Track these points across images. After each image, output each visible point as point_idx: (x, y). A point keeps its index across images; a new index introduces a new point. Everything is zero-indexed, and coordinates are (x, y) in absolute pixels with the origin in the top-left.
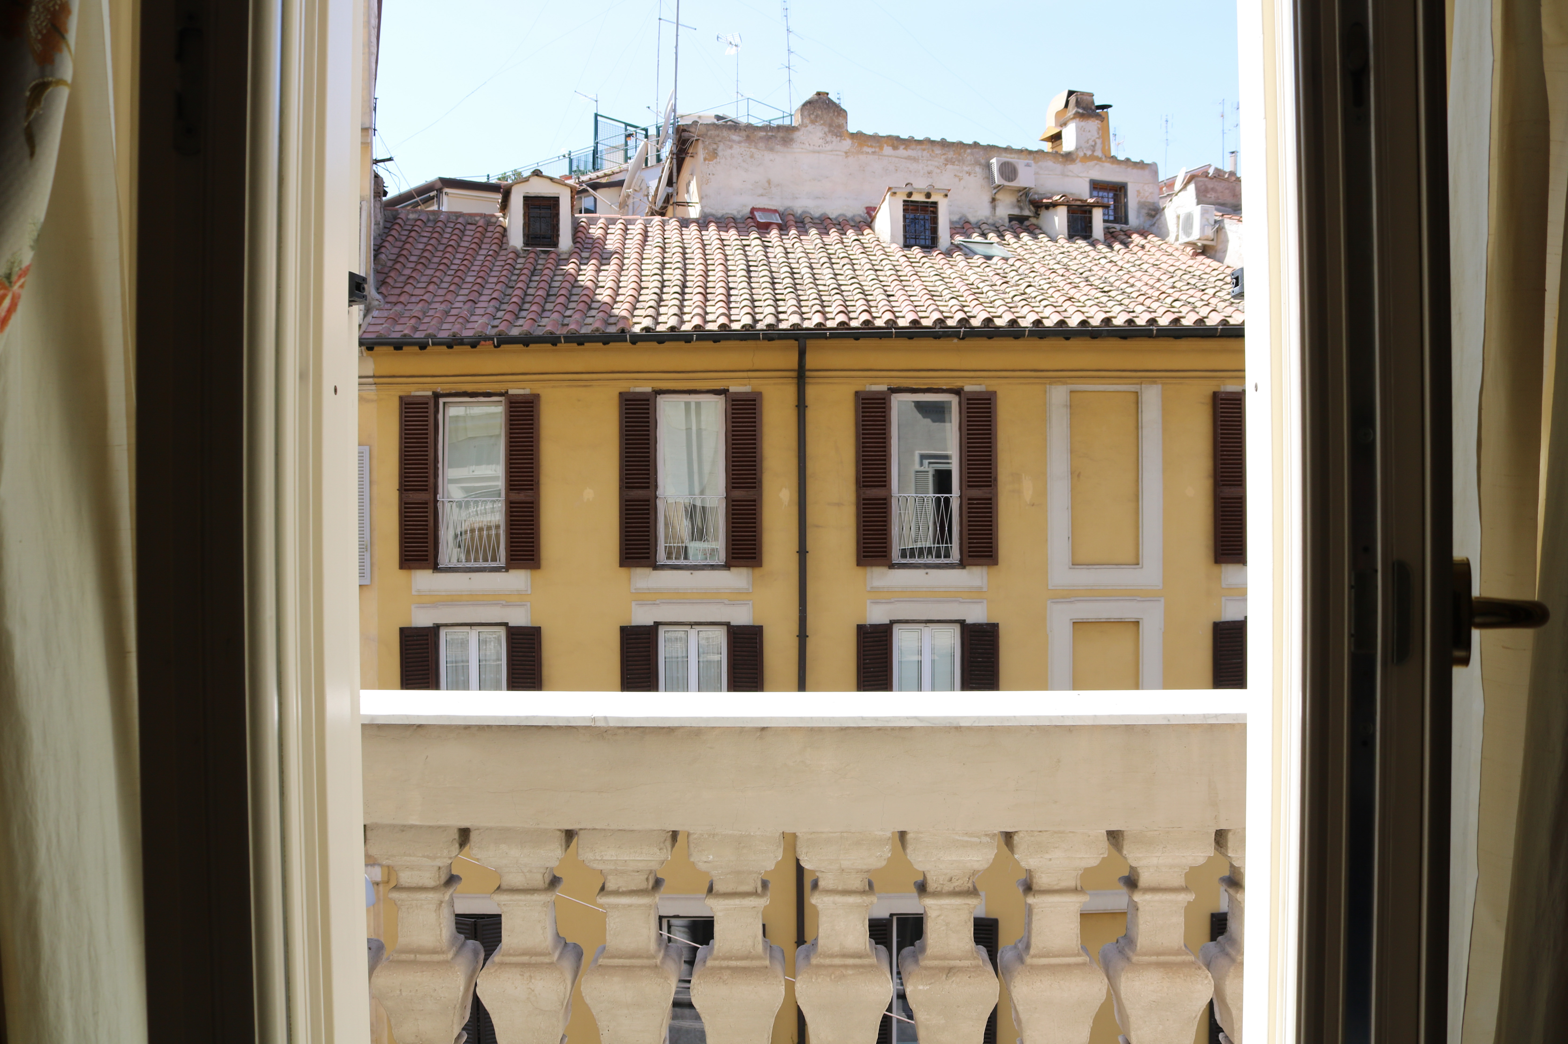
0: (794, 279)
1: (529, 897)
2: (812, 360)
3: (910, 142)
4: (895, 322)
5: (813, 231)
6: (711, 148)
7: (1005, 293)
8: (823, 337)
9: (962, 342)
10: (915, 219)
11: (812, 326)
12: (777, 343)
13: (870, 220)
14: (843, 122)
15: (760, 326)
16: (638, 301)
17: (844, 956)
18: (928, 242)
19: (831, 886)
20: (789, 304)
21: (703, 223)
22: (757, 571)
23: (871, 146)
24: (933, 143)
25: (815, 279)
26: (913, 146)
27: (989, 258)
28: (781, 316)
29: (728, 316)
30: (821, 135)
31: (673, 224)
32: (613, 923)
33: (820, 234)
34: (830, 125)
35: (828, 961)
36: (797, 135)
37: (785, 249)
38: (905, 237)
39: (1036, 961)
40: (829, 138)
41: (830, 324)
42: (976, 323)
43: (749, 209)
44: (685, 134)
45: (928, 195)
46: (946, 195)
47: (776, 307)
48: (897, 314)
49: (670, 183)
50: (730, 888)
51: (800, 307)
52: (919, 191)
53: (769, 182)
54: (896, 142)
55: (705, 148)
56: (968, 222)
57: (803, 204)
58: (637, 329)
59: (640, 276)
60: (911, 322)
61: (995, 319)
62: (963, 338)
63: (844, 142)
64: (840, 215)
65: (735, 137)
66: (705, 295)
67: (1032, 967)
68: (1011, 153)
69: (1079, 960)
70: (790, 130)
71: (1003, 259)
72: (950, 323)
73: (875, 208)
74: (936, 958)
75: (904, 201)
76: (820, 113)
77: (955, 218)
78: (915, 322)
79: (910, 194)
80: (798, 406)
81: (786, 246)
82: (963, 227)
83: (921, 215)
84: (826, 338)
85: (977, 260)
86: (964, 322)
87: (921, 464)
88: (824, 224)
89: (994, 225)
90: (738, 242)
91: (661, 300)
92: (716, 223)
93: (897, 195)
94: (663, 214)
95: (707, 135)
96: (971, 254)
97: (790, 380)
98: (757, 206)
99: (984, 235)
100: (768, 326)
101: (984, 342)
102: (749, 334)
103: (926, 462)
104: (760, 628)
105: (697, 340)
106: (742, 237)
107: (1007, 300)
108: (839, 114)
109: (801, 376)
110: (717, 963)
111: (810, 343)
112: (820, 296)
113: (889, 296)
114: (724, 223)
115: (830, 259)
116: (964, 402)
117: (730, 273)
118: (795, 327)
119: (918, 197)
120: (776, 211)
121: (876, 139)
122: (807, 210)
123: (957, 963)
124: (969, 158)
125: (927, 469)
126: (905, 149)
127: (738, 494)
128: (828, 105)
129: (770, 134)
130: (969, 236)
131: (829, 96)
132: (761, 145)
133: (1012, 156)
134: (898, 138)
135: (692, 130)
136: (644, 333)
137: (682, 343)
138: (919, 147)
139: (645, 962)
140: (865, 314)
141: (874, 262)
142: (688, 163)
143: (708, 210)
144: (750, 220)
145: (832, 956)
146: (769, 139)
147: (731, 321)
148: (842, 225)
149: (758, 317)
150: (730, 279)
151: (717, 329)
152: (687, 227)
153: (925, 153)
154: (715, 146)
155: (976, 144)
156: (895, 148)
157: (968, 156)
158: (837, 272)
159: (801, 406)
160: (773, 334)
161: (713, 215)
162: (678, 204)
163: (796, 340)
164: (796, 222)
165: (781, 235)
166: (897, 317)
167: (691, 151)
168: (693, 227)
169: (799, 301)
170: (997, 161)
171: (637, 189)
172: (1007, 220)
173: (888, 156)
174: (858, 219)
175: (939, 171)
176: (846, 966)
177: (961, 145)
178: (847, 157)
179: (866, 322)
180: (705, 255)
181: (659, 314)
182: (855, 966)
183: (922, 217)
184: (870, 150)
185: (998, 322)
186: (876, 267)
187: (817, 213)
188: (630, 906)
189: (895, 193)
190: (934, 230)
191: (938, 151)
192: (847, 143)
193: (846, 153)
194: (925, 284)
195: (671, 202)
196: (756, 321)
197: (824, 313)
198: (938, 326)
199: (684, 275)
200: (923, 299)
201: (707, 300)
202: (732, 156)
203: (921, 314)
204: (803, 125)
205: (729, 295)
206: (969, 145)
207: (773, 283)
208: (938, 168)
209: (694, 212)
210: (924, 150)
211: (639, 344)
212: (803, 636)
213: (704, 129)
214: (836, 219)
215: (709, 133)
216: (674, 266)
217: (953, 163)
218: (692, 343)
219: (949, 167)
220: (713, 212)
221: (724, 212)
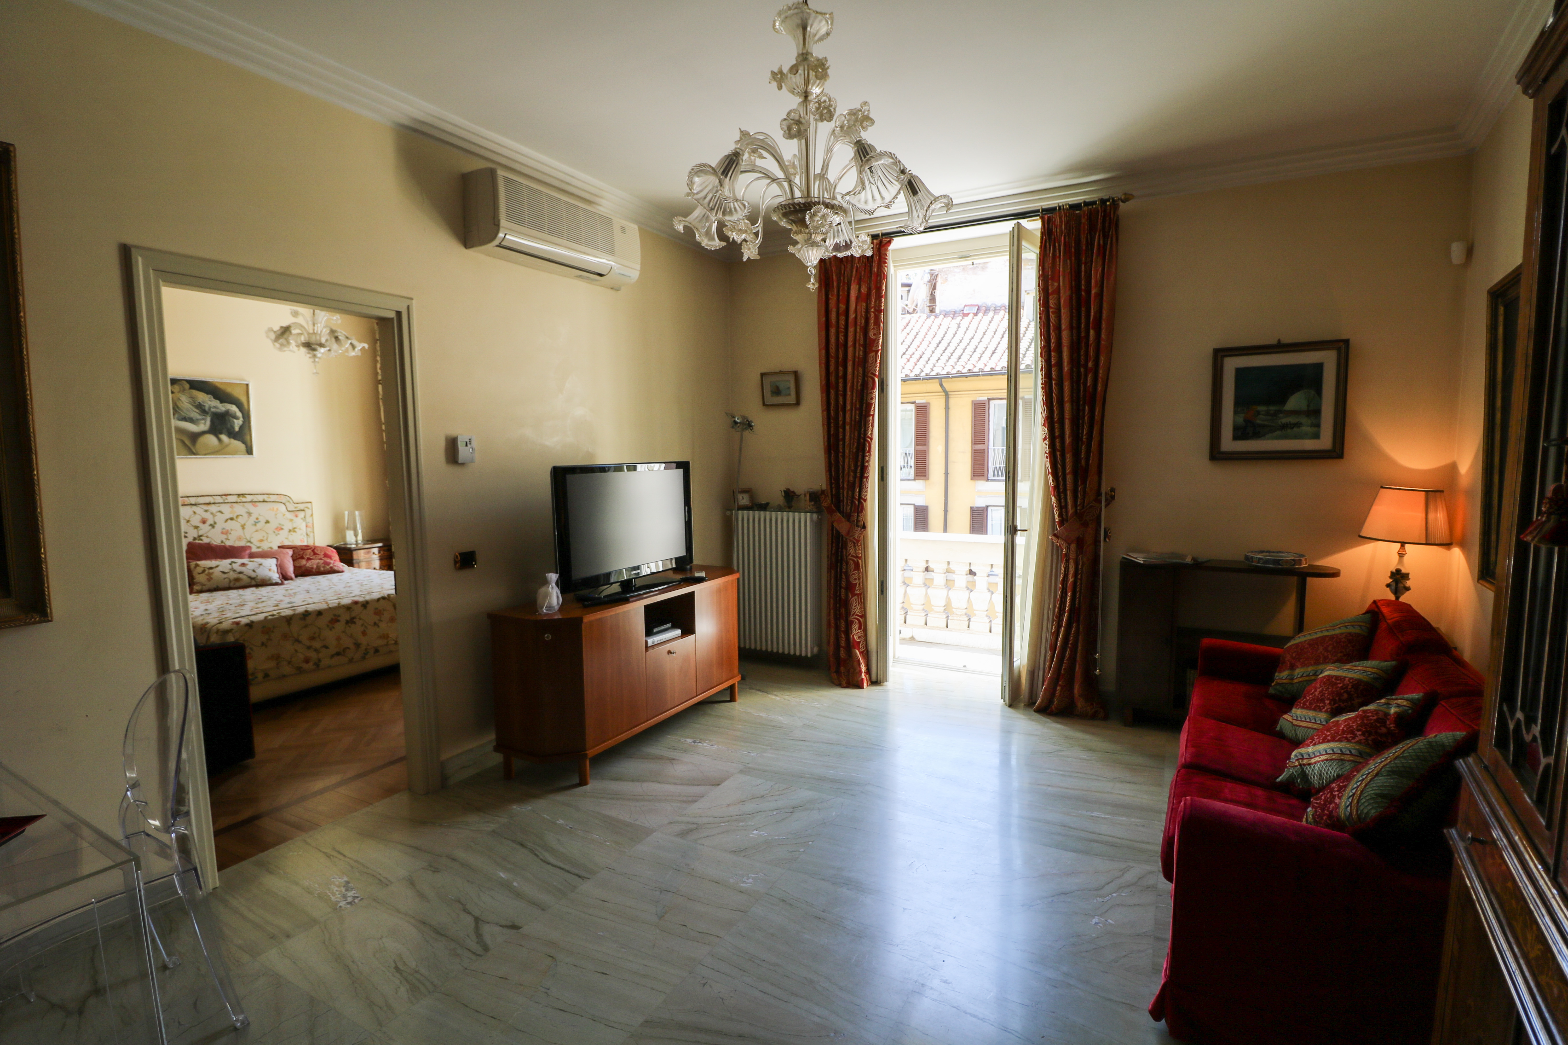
2: (948, 388)
8: (951, 377)
11: (944, 373)
12: (931, 381)
22: (927, 481)
28: (930, 370)
97: (940, 396)
98: (967, 304)
104: (927, 507)
109: (945, 395)
111: (945, 381)
118: (938, 374)
127: (920, 448)
154: (946, 276)
159: (947, 408)
160: (929, 378)
212: (946, 511)
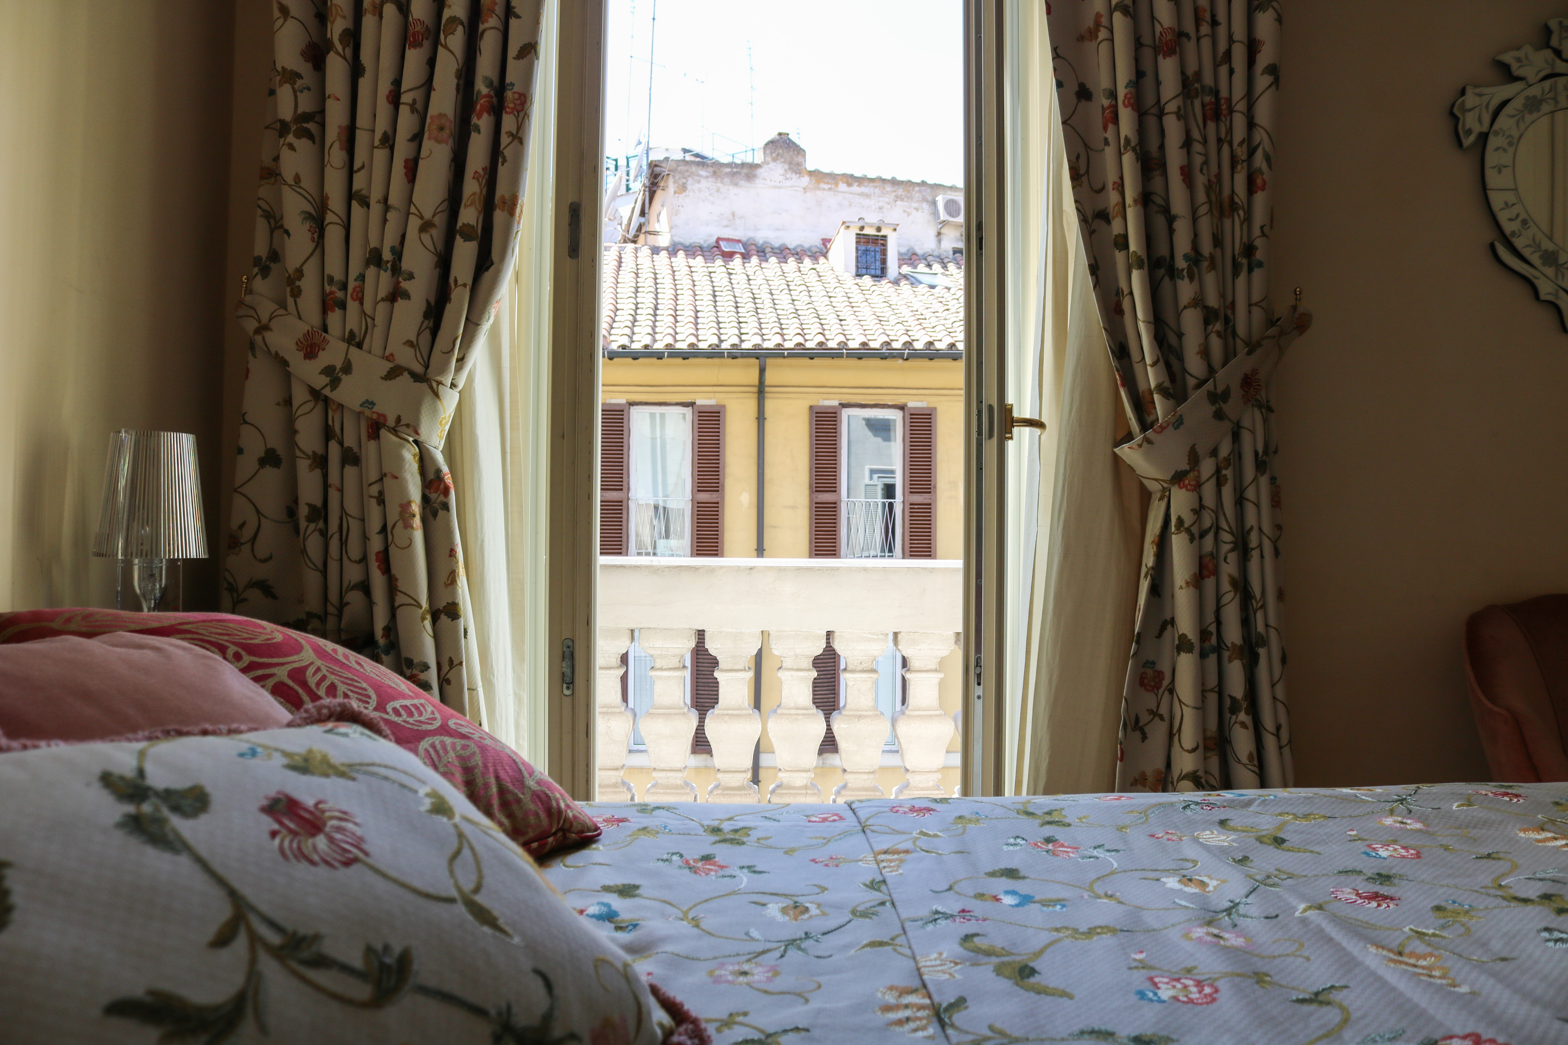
0: (755, 303)
1: (608, 672)
2: (771, 377)
3: (861, 180)
4: (846, 344)
5: (773, 260)
6: (681, 182)
7: (946, 319)
8: (782, 356)
9: (907, 363)
10: (866, 250)
11: (771, 347)
12: (739, 361)
13: (825, 251)
14: (802, 160)
15: (725, 345)
16: (614, 321)
17: (797, 709)
18: (878, 272)
19: (790, 667)
20: (750, 327)
21: (673, 251)
23: (828, 183)
24: (884, 181)
25: (775, 304)
26: (866, 184)
27: (932, 287)
28: (744, 337)
29: (697, 336)
30: (781, 171)
31: (645, 251)
32: (658, 688)
33: (779, 263)
34: (790, 163)
35: (787, 712)
36: (759, 171)
37: (748, 276)
38: (857, 268)
39: (912, 713)
40: (789, 176)
41: (788, 345)
42: (919, 345)
43: (715, 239)
44: (657, 170)
45: (879, 229)
46: (895, 230)
47: (740, 329)
48: (848, 337)
49: (643, 213)
50: (729, 667)
51: (761, 329)
52: (871, 225)
53: (733, 214)
54: (850, 179)
55: (675, 182)
56: (915, 254)
57: (764, 235)
58: (614, 346)
59: (616, 299)
60: (861, 344)
61: (936, 343)
62: (907, 359)
63: (803, 179)
64: (798, 246)
65: (703, 173)
66: (675, 317)
67: (909, 716)
68: (956, 192)
69: (938, 713)
70: (753, 167)
71: (946, 288)
72: (895, 345)
73: (830, 240)
74: (852, 710)
75: (857, 234)
76: (781, 151)
77: (903, 250)
78: (864, 344)
79: (862, 228)
80: (758, 418)
81: (748, 273)
82: (910, 258)
83: (871, 247)
84: (784, 357)
85: (922, 289)
86: (908, 344)
87: (871, 478)
88: (783, 253)
89: (939, 257)
90: (705, 269)
91: (635, 320)
92: (685, 251)
93: (851, 229)
94: (635, 242)
95: (676, 170)
96: (917, 284)
97: (751, 395)
98: (723, 236)
99: (929, 266)
100: (732, 345)
101: (926, 363)
102: (714, 353)
103: (875, 476)
105: (668, 357)
106: (708, 265)
107: (947, 326)
108: (798, 153)
109: (761, 391)
110: (721, 712)
111: (770, 361)
112: (779, 319)
113: (841, 320)
114: (692, 251)
115: (788, 286)
116: (908, 417)
117: (697, 298)
118: (757, 347)
119: (870, 231)
120: (739, 241)
121: (832, 178)
122: (768, 240)
123: (865, 713)
124: (917, 195)
125: (876, 483)
126: (859, 186)
127: (704, 497)
128: (788, 144)
129: (735, 170)
130: (915, 267)
131: (790, 136)
132: (727, 180)
133: (957, 194)
134: (852, 176)
135: (664, 165)
136: (620, 350)
137: (655, 360)
138: (871, 184)
139: (678, 711)
140: (820, 335)
141: (828, 290)
142: (659, 195)
143: (677, 239)
144: (715, 249)
145: (790, 709)
146: (733, 175)
147: (699, 341)
148: (799, 254)
149: (723, 337)
150: (697, 303)
151: (686, 347)
152: (658, 254)
153: (877, 190)
154: (684, 181)
155: (924, 183)
156: (849, 185)
157: (916, 194)
158: (794, 298)
159: (761, 418)
160: (736, 354)
161: (681, 244)
162: (649, 233)
163: (757, 358)
164: (758, 252)
165: (744, 263)
166: (848, 340)
167: (662, 184)
168: (664, 254)
169: (760, 324)
170: (943, 198)
171: (612, 218)
172: (951, 253)
173: (843, 192)
174: (814, 250)
175: (889, 207)
176: (798, 714)
177: (909, 184)
178: (805, 192)
179: (821, 344)
180: (675, 280)
181: (633, 333)
182: (803, 714)
183: (872, 249)
184: (826, 186)
185: (938, 345)
186: (830, 294)
187: (777, 244)
188: (669, 677)
189: (848, 227)
190: (884, 261)
191: (889, 188)
192: (805, 180)
193: (804, 189)
194: (874, 310)
195: (643, 231)
196: (721, 341)
197: (782, 335)
198: (885, 348)
199: (656, 299)
200: (871, 323)
201: (677, 321)
202: (700, 190)
203: (869, 337)
204: (765, 163)
205: (697, 317)
206: (918, 184)
207: (737, 307)
208: (888, 204)
209: (663, 241)
210: (876, 187)
211: (615, 360)
213: (674, 165)
214: (794, 249)
215: (679, 168)
216: (646, 290)
217: (902, 200)
218: (664, 360)
219: (899, 203)
220: (682, 241)
221: (692, 241)
